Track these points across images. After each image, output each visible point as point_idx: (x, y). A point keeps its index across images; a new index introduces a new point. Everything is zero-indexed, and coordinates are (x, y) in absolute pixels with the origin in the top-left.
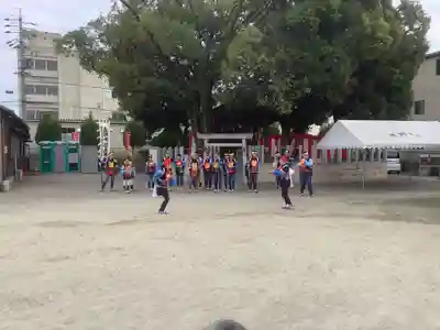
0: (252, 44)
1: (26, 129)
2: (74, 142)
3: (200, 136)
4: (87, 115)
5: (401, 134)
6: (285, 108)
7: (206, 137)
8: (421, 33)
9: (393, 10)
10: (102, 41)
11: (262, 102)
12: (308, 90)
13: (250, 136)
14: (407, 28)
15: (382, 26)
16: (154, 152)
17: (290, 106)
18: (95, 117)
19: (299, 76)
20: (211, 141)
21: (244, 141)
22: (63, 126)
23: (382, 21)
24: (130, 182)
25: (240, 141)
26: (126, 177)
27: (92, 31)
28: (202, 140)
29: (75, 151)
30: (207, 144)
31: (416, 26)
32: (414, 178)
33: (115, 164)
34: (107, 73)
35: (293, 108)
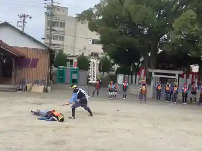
2: (75, 68)
3: (150, 70)
4: (81, 54)
7: (153, 71)
13: (181, 72)
16: (120, 78)
18: (85, 55)
20: (156, 73)
21: (177, 76)
25: (174, 75)
29: (75, 72)
30: (153, 74)
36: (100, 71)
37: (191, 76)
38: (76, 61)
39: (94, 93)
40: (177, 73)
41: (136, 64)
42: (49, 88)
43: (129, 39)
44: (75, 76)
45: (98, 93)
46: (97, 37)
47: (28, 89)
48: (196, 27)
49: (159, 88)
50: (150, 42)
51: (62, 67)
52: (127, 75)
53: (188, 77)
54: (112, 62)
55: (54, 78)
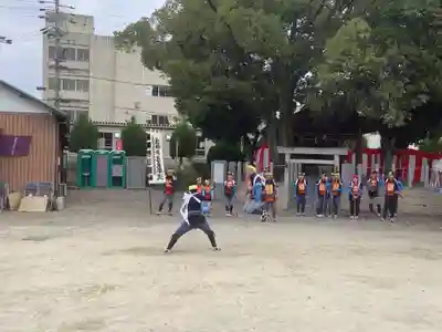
2: (118, 152)
3: (281, 150)
7: (287, 151)
12: (424, 99)
13: (344, 152)
16: (218, 169)
17: (402, 117)
19: (413, 80)
20: (293, 156)
21: (337, 159)
25: (331, 157)
28: (283, 156)
29: (119, 162)
30: (287, 159)
35: (406, 120)
36: (173, 155)
37: (365, 157)
38: (118, 135)
39: (162, 206)
40: (337, 152)
41: (251, 136)
42: (60, 200)
43: (232, 83)
44: (118, 171)
45: (171, 205)
46: (163, 80)
47: (12, 204)
48: (371, 56)
49: (302, 187)
50: (279, 91)
51: (86, 151)
52: (232, 164)
53: (359, 161)
54: (199, 134)
55: (70, 176)
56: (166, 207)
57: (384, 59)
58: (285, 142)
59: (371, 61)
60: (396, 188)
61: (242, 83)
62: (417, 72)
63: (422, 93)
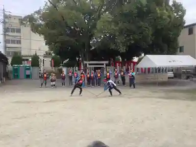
0: (108, 21)
1: (7, 59)
2: (28, 65)
3: (85, 62)
4: (34, 54)
5: (173, 61)
6: (123, 49)
7: (88, 63)
8: (182, 17)
9: (170, 6)
10: (41, 20)
11: (113, 47)
12: (133, 42)
13: (107, 62)
14: (175, 14)
15: (165, 13)
16: (64, 70)
17: (125, 49)
18: (38, 55)
19: (128, 36)
20: (90, 64)
21: (105, 65)
22: (23, 58)
23: (165, 11)
24: (54, 83)
25: (103, 64)
26: (52, 81)
27: (36, 15)
28: (86, 64)
29: (29, 69)
30: (88, 66)
31: (179, 14)
32: (179, 80)
33: (47, 75)
34: (43, 34)
35: (126, 50)
39: (42, 84)
40: (105, 62)
43: (67, 38)
48: (113, 27)
51: (16, 65)
52: (69, 68)
56: (44, 84)
57: (117, 28)
58: (88, 60)
59: (113, 29)
60: (124, 74)
61: (72, 39)
62: (129, 33)
63: (132, 40)
